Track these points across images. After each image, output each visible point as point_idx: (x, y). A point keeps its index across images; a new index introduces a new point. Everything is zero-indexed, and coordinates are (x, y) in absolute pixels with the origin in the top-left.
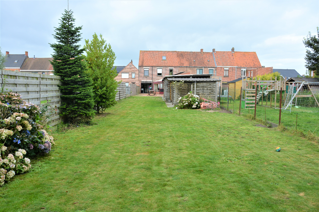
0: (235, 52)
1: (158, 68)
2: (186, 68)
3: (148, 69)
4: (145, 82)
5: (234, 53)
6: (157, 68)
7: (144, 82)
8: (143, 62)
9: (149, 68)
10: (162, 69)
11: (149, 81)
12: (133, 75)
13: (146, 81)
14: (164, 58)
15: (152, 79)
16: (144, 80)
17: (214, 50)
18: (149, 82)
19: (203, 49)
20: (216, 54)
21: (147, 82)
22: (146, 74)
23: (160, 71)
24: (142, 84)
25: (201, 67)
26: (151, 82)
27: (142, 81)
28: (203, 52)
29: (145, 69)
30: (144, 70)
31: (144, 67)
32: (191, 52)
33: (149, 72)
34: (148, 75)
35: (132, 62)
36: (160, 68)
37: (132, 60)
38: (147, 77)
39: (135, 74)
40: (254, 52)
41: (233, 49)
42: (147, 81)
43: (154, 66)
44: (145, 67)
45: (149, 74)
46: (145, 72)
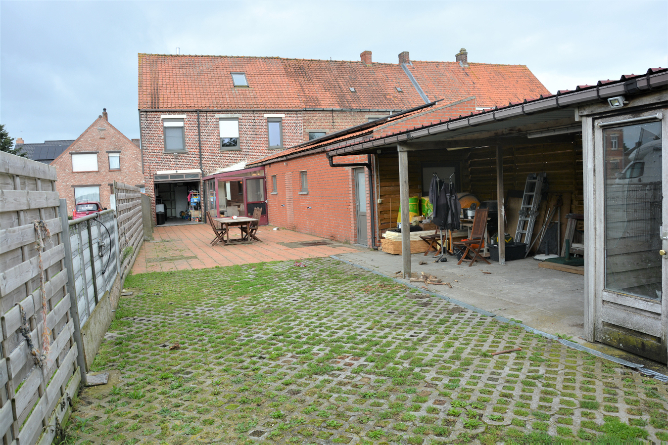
0: (469, 64)
1: (221, 119)
2: (329, 114)
3: (181, 124)
4: (172, 176)
5: (466, 66)
6: (218, 116)
7: (165, 176)
8: (155, 96)
9: (184, 116)
10: (237, 122)
11: (188, 170)
12: (115, 161)
13: (174, 172)
14: (240, 80)
15: (201, 164)
16: (168, 171)
17: (403, 57)
18: (188, 175)
19: (370, 53)
20: (413, 68)
21: (181, 175)
22: (174, 144)
23: (229, 129)
24: (157, 186)
25: (384, 109)
26: (196, 175)
27: (159, 173)
28: (373, 63)
29: (166, 124)
30: (165, 128)
31: (163, 116)
32: (331, 61)
33: (183, 133)
34: (184, 149)
35: (105, 114)
36: (229, 115)
37: (105, 110)
38: (176, 157)
39: (118, 155)
40: (520, 66)
41: (462, 56)
42: (180, 172)
43: (204, 109)
44: (169, 112)
45: (184, 145)
46: (169, 133)
